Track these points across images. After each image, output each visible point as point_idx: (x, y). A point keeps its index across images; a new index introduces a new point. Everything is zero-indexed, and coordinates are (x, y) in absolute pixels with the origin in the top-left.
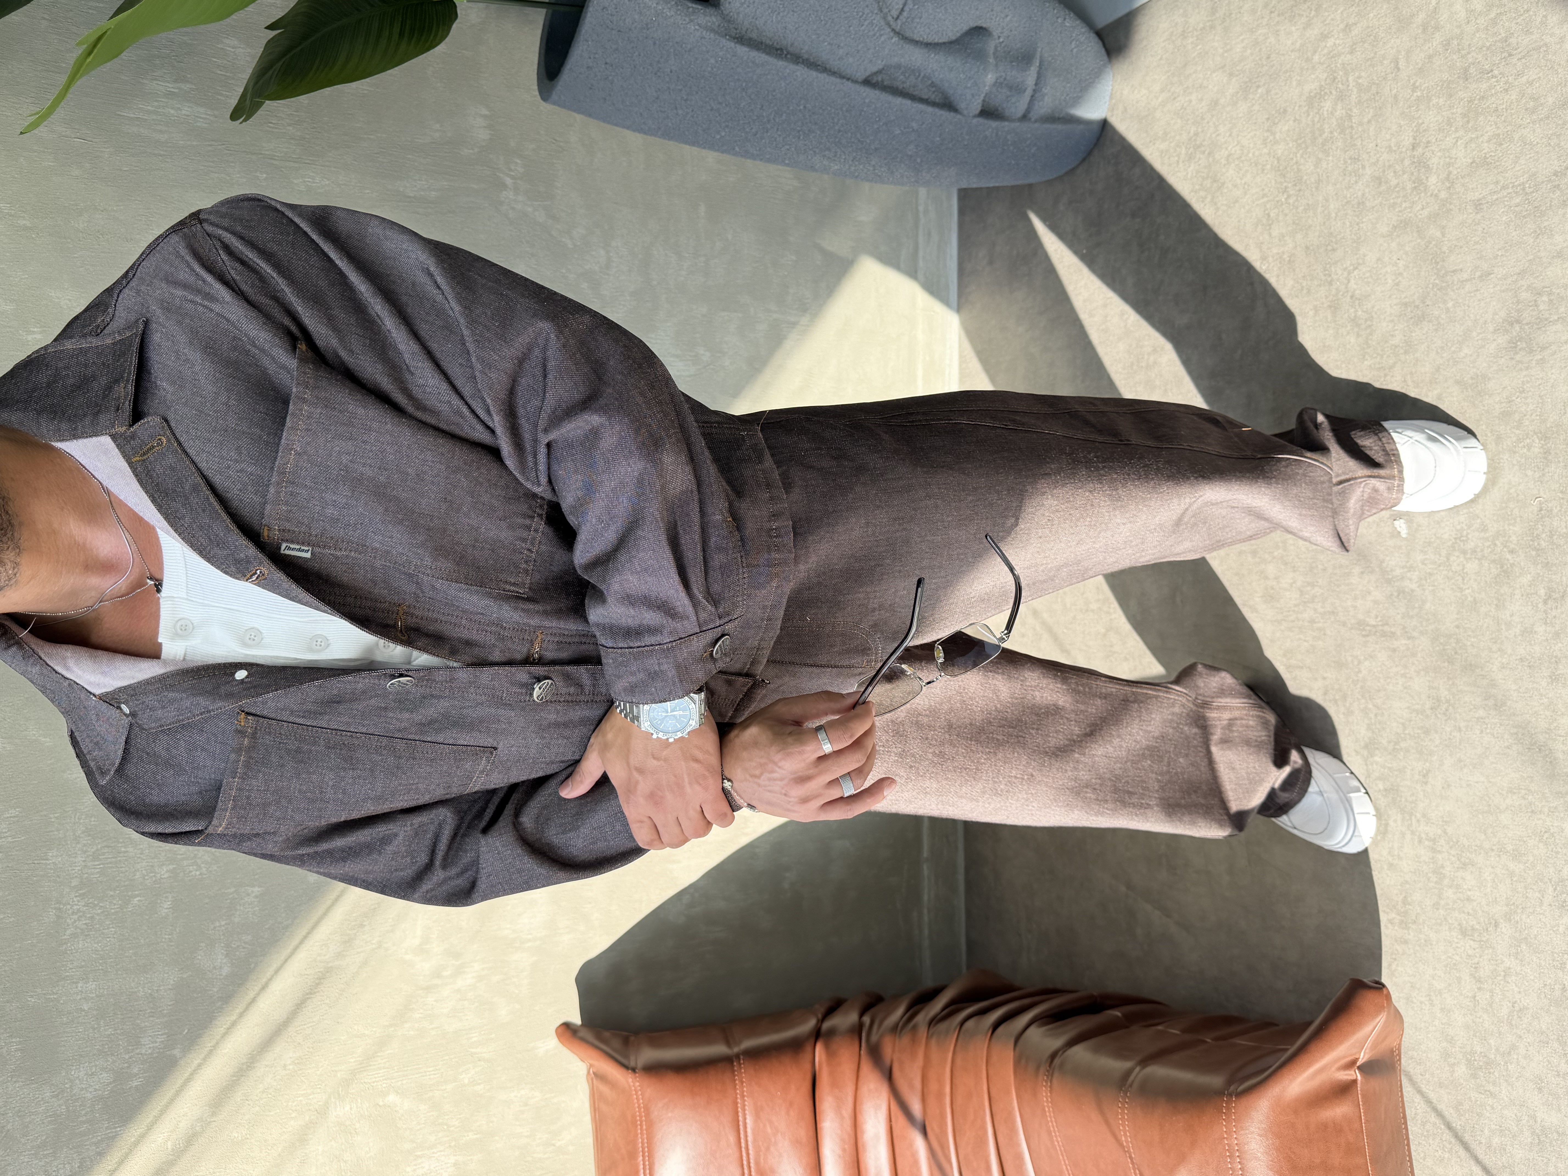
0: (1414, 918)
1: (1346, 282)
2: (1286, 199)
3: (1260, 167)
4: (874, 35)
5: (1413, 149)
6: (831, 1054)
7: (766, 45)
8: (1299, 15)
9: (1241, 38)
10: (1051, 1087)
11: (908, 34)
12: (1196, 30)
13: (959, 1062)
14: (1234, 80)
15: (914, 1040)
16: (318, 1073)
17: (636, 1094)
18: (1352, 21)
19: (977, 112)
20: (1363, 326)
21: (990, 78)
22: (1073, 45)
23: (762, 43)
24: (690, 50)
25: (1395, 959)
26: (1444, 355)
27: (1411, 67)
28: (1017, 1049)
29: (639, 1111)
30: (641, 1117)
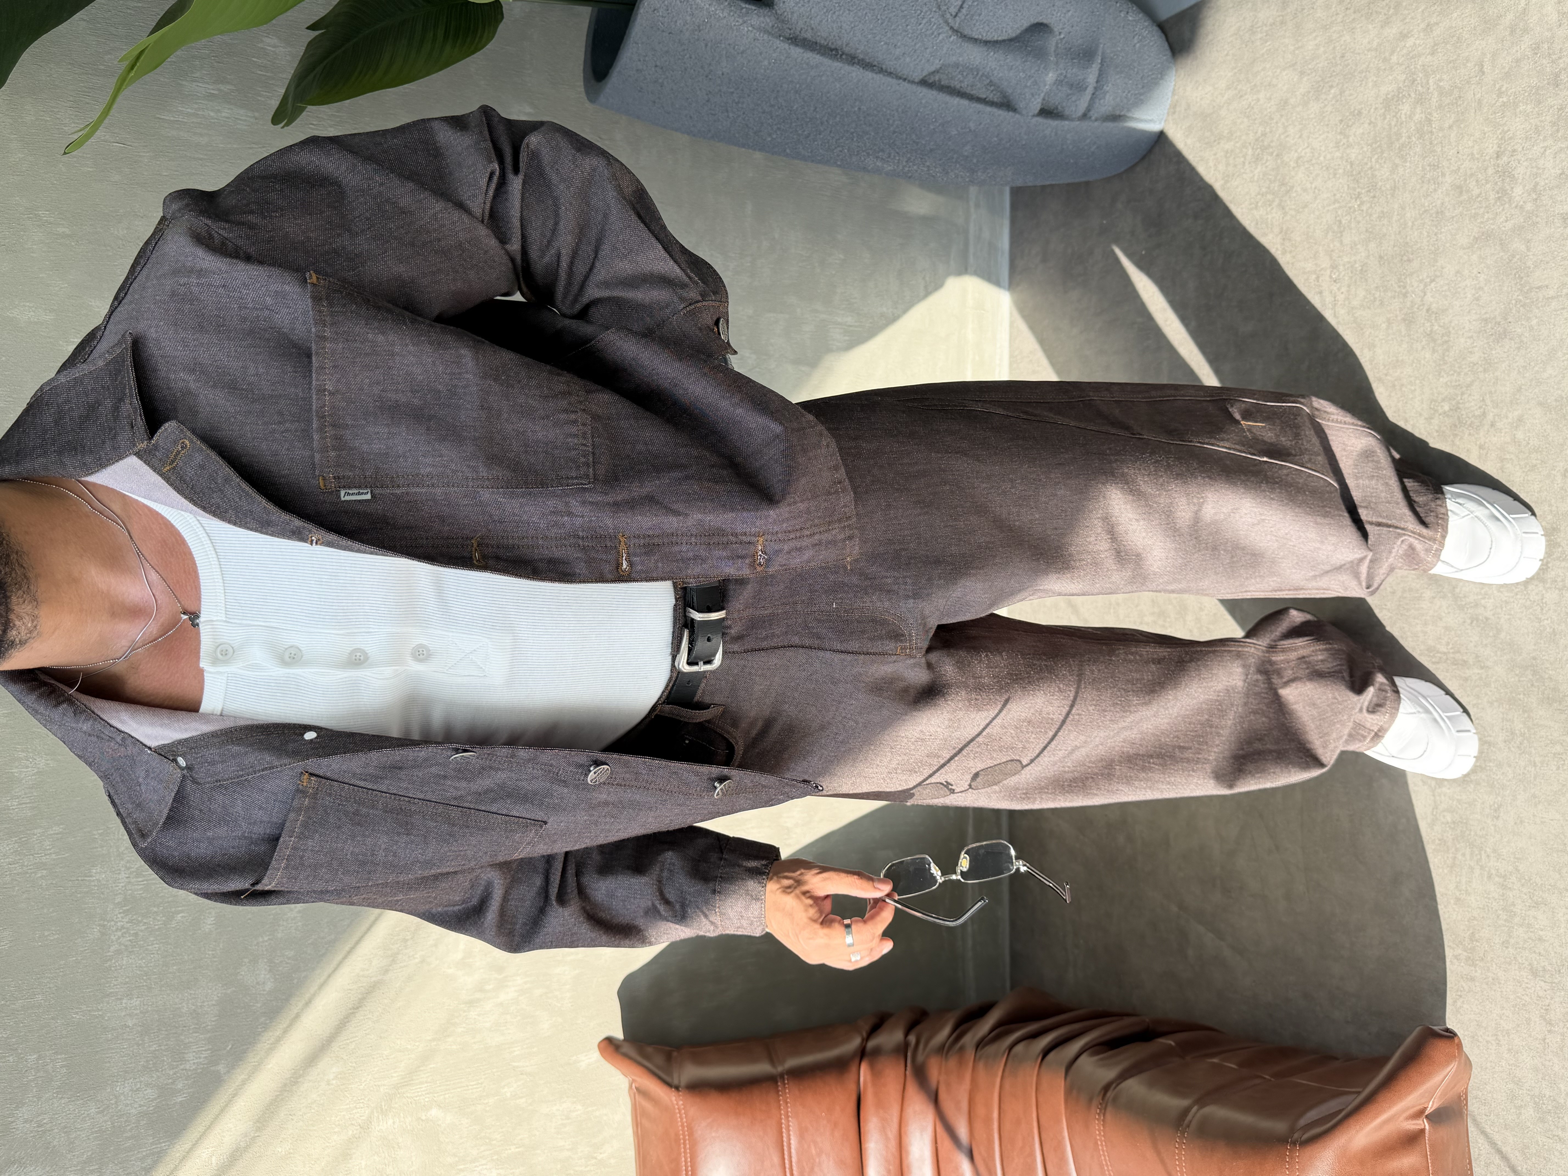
0: (1481, 955)
1: (1422, 294)
2: (1359, 206)
3: (1331, 171)
4: (933, 34)
5: (1498, 157)
6: (876, 1074)
7: (821, 46)
8: (1376, 12)
9: (1314, 35)
10: (1103, 1121)
11: (967, 32)
12: (1266, 25)
13: (1007, 1086)
14: (1305, 79)
15: (961, 1063)
16: (361, 1087)
17: (680, 1113)
18: (1433, 20)
19: (1037, 112)
20: (1439, 342)
21: (1051, 77)
22: (1136, 41)
23: (816, 43)
24: (742, 53)
25: (1461, 996)
26: (1527, 375)
27: (1497, 71)
28: (1069, 1079)
29: (683, 1130)
30: (684, 1135)
